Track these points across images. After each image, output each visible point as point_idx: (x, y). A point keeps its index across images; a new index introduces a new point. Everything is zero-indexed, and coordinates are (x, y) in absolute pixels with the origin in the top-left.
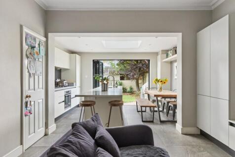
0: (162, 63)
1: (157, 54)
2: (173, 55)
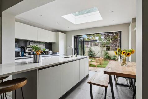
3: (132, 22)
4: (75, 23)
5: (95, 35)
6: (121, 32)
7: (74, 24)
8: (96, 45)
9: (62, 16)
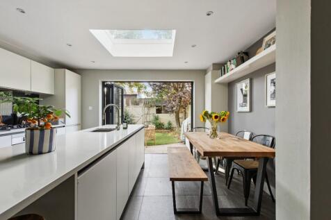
0: (213, 85)
1: (204, 72)
2: (237, 66)
3: (211, 68)
4: (114, 55)
5: (132, 84)
6: (192, 83)
7: (111, 56)
8: (136, 104)
9: (91, 31)
